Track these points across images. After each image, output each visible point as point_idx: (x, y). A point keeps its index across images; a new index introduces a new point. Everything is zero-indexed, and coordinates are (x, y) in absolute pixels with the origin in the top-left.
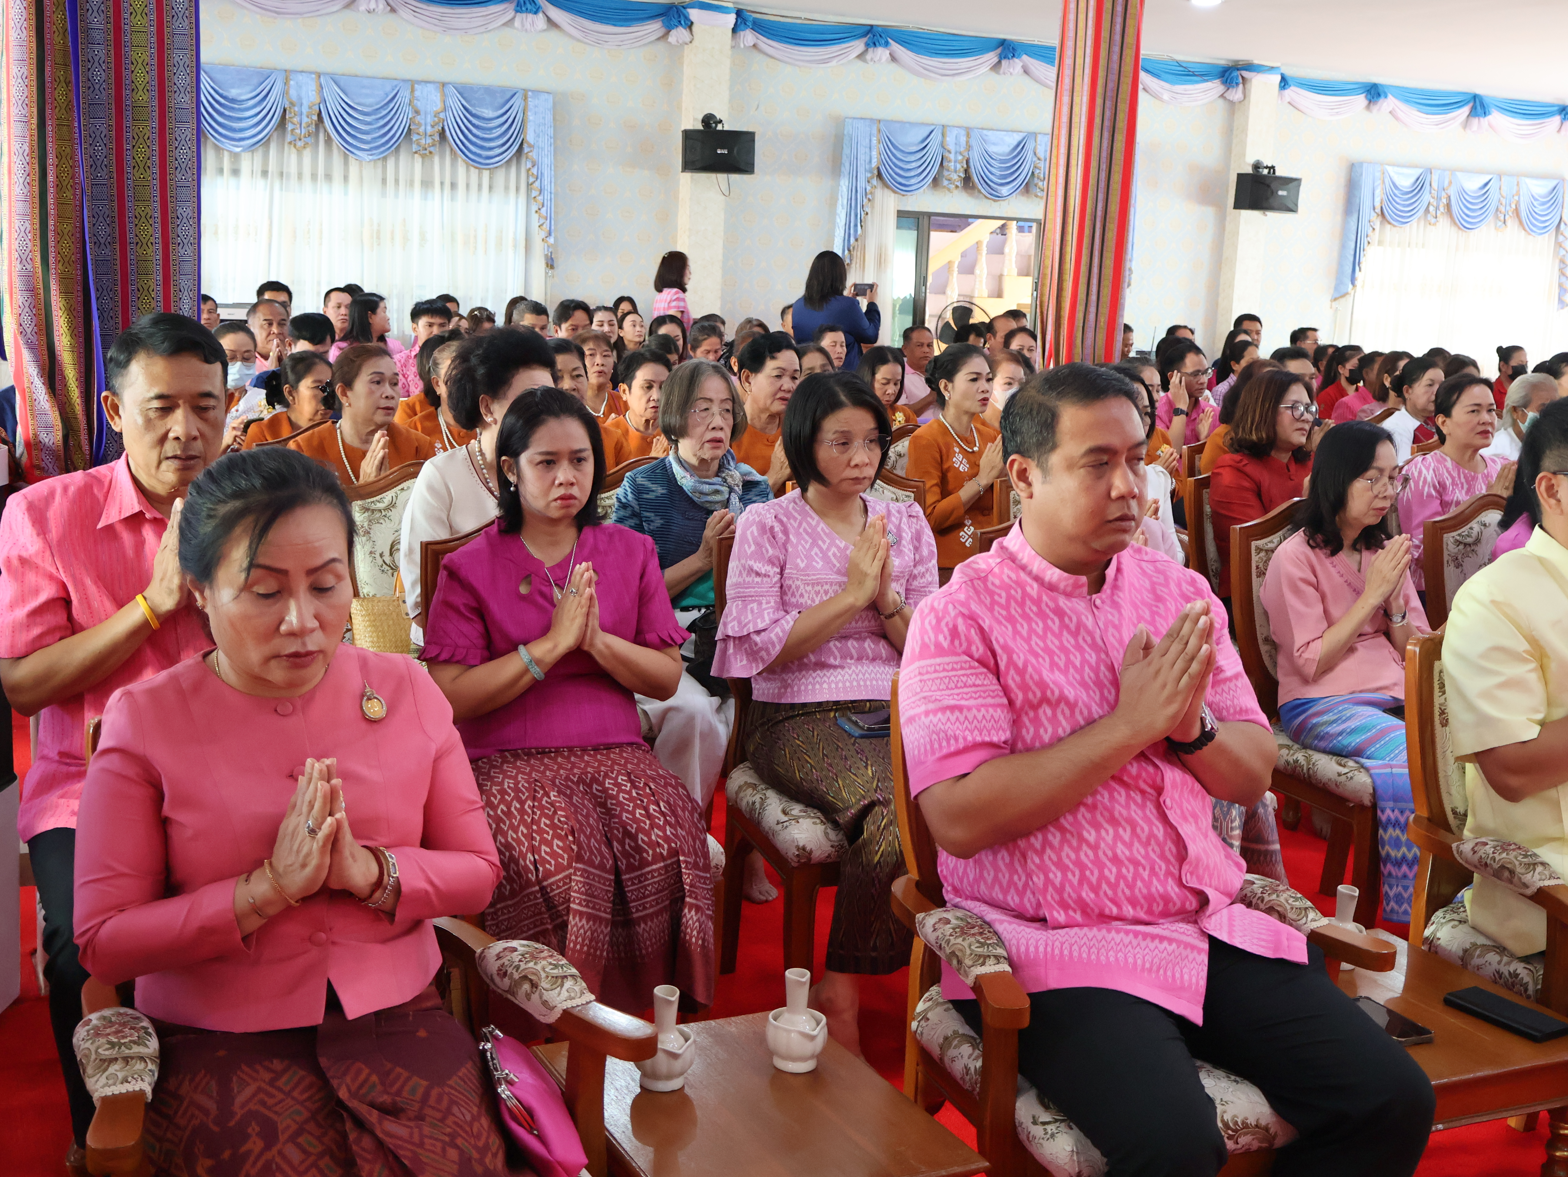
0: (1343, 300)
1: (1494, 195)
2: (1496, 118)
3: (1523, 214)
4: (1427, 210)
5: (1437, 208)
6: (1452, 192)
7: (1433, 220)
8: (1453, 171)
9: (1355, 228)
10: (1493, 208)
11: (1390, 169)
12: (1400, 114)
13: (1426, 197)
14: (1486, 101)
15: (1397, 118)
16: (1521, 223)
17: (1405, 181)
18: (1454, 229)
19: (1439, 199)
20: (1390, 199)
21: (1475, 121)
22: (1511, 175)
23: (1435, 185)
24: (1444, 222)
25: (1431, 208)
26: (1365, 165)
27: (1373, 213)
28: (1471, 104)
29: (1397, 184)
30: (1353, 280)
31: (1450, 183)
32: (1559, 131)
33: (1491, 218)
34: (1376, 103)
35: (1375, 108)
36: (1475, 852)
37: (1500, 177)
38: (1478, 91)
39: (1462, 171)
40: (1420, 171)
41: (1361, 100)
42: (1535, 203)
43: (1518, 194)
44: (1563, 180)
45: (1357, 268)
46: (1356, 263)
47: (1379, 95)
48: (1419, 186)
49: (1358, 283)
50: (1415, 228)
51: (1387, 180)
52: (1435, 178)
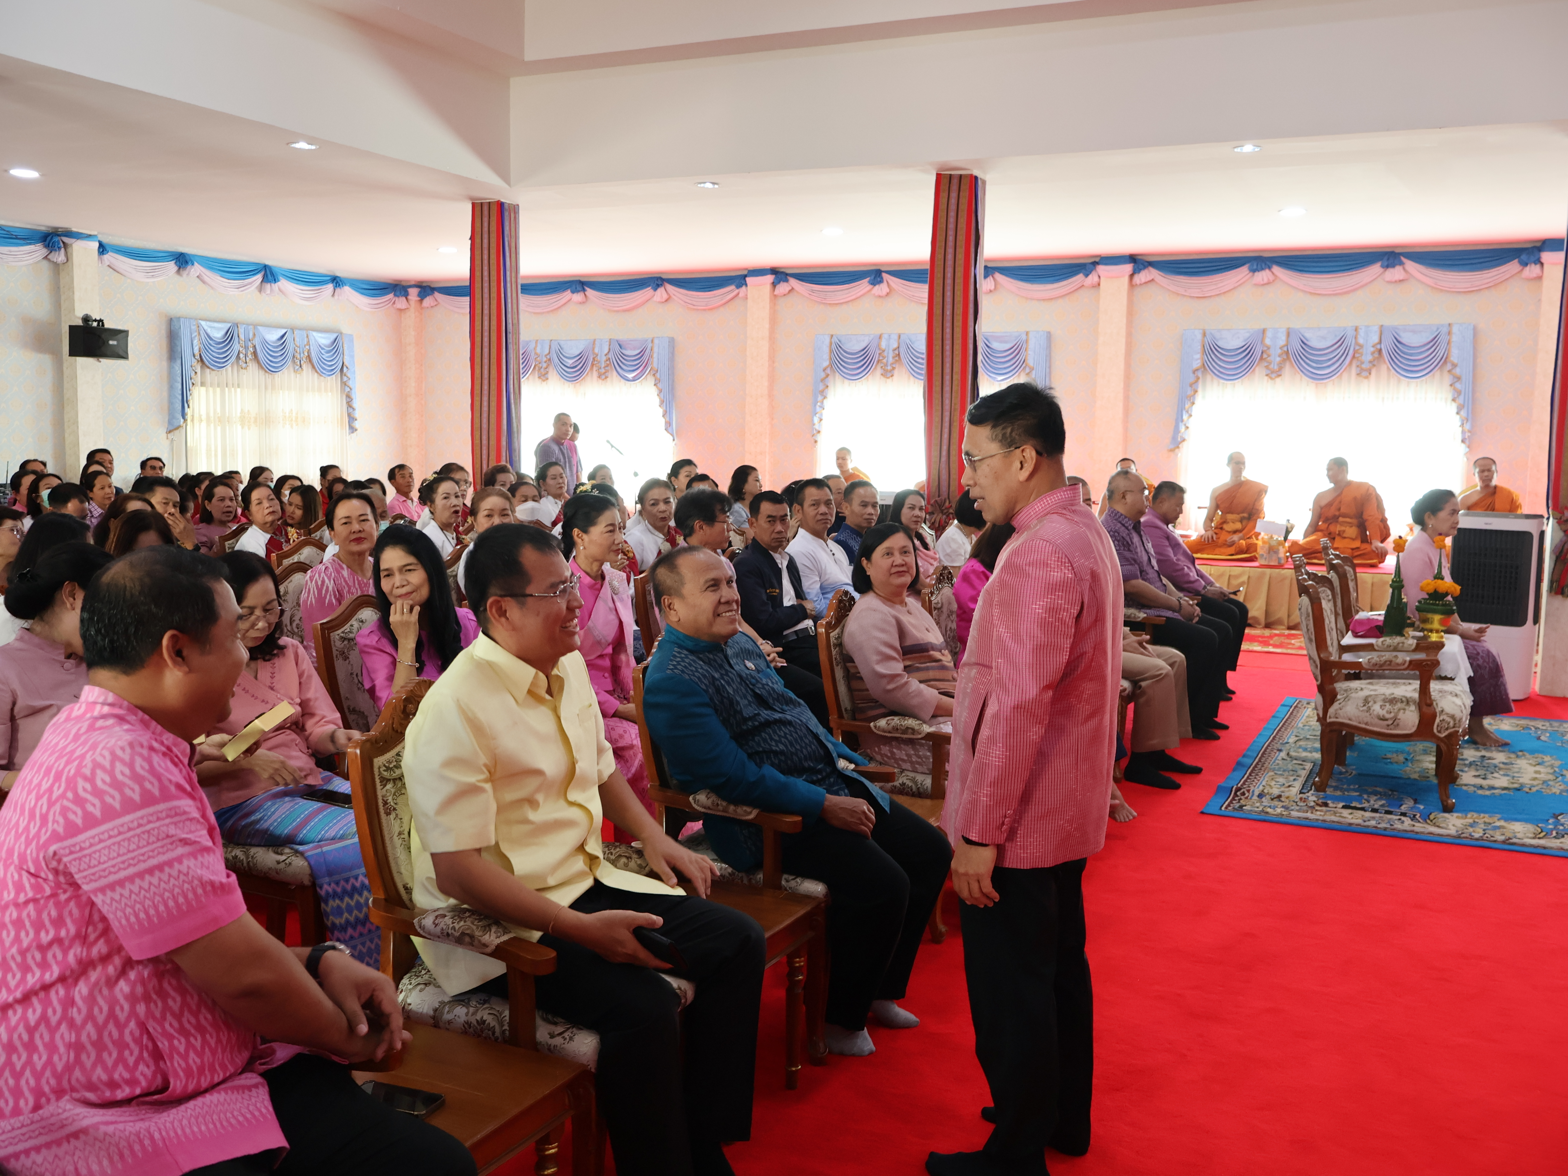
0: (177, 432)
1: (290, 345)
2: (284, 284)
3: (314, 360)
4: (238, 357)
5: (246, 356)
6: (257, 342)
7: (244, 365)
8: (255, 326)
9: (179, 372)
10: (290, 355)
11: (203, 323)
12: (206, 279)
13: (236, 347)
14: (274, 270)
15: (204, 282)
16: (313, 367)
17: (218, 334)
18: (262, 373)
19: (246, 348)
20: (206, 348)
21: (268, 286)
22: (300, 329)
23: (242, 337)
24: (253, 367)
25: (241, 356)
26: (182, 320)
27: (193, 359)
28: (263, 273)
29: (211, 335)
30: (184, 415)
31: (254, 335)
32: (333, 295)
33: (290, 363)
34: (185, 268)
35: (185, 273)
36: (436, 925)
37: (293, 330)
38: (267, 263)
39: (261, 326)
40: (229, 325)
41: (172, 266)
42: (323, 351)
43: (308, 343)
44: (341, 333)
45: (186, 405)
46: (184, 402)
47: (187, 262)
48: (229, 336)
49: (189, 417)
50: (229, 371)
51: (202, 332)
52: (241, 331)
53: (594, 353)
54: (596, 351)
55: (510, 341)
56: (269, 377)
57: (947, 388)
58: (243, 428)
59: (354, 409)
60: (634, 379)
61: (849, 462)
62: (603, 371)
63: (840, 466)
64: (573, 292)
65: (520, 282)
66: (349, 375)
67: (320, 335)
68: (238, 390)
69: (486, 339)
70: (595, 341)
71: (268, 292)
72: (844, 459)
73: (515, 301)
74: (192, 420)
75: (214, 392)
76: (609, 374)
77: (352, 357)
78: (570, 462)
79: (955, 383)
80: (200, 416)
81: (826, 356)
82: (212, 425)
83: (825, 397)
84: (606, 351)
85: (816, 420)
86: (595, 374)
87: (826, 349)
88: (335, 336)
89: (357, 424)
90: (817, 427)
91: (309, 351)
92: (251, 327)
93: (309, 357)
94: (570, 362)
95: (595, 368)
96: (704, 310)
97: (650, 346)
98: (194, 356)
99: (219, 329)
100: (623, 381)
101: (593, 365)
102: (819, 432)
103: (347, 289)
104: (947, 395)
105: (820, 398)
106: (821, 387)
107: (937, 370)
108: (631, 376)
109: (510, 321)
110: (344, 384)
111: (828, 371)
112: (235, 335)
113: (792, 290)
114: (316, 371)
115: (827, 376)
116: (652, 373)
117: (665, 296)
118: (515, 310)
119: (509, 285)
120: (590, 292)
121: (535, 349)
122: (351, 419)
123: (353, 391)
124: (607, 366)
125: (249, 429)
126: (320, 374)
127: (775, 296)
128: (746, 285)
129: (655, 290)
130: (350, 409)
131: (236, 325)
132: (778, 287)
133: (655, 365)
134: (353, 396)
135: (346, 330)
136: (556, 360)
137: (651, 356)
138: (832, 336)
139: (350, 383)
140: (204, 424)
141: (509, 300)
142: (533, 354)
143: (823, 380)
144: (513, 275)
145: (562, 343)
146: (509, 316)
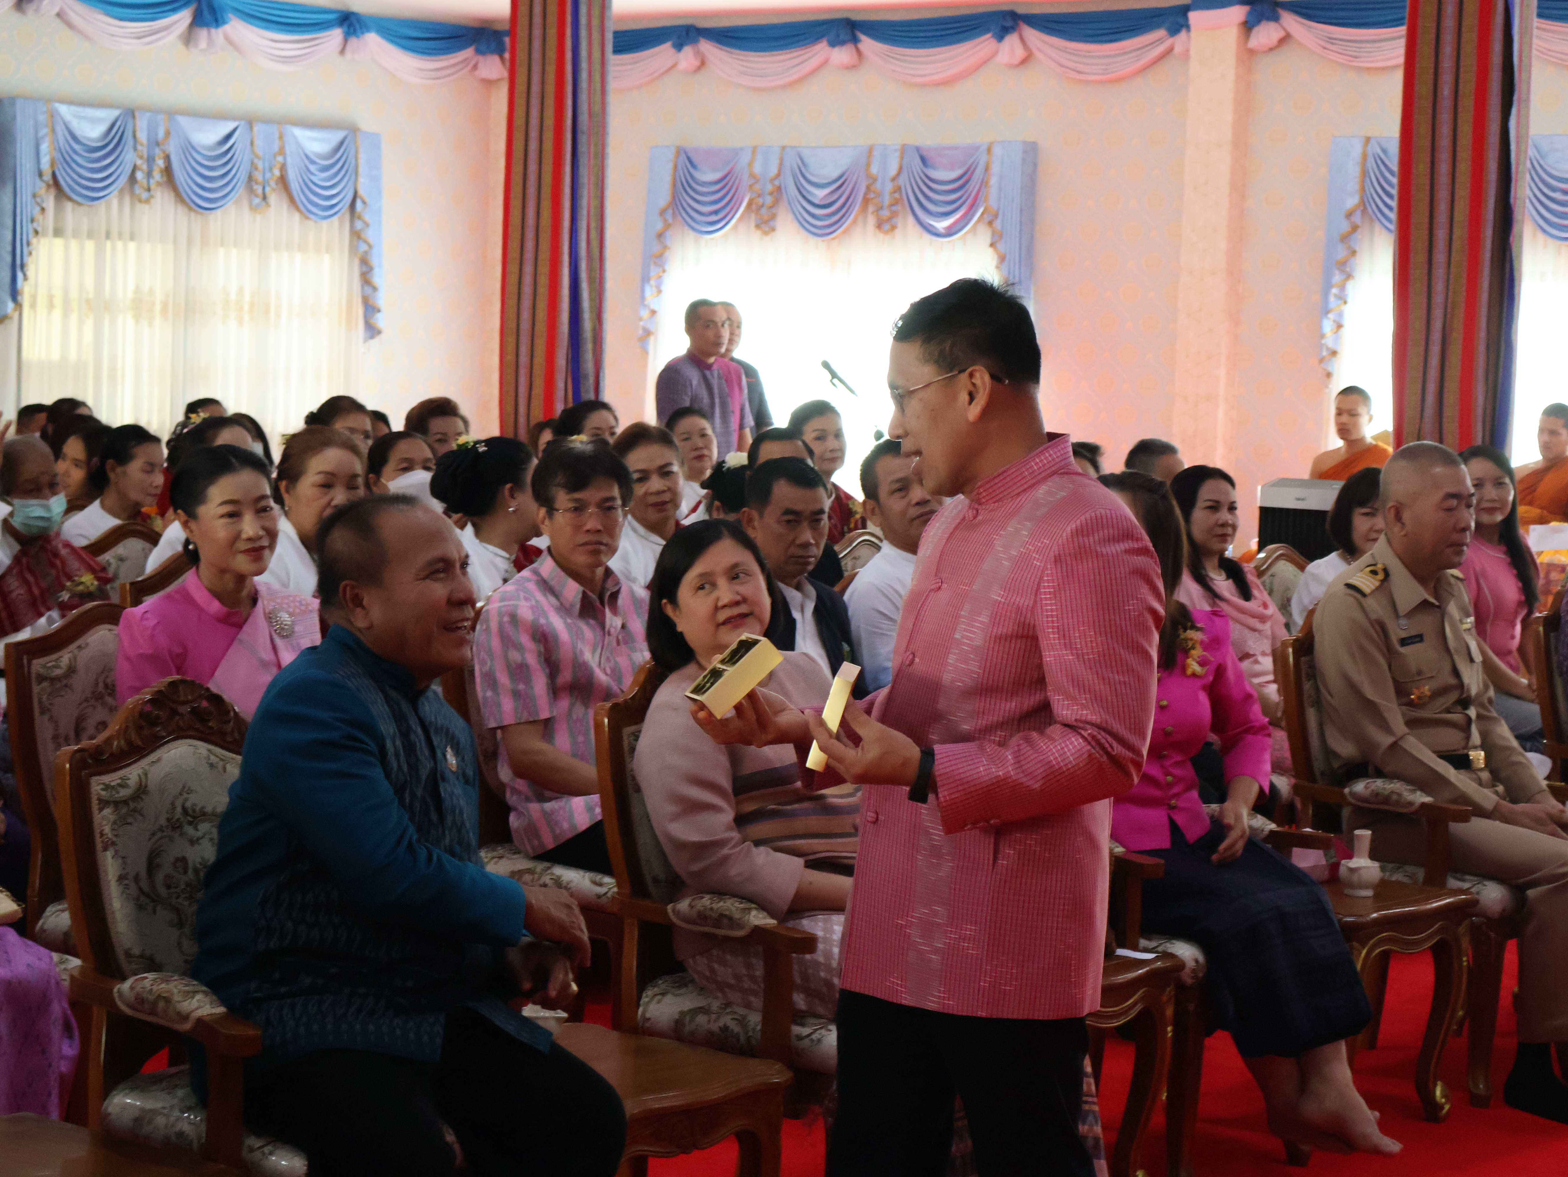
53: (869, 176)
54: (874, 170)
55: (582, 148)
56: (197, 221)
57: (1440, 257)
58: (137, 322)
59: (375, 289)
60: (950, 232)
61: (1364, 420)
62: (886, 213)
63: (1343, 431)
64: (833, 44)
65: (611, 27)
66: (367, 217)
67: (308, 133)
68: (132, 246)
69: (533, 146)
70: (870, 150)
71: (203, 44)
72: (1353, 414)
73: (597, 67)
74: (33, 306)
75: (82, 249)
76: (899, 221)
77: (376, 180)
78: (724, 405)
79: (1457, 244)
80: (51, 298)
81: (1353, 184)
82: (74, 318)
83: (1349, 276)
84: (893, 171)
85: (1328, 326)
86: (871, 220)
87: (1353, 170)
88: (339, 136)
89: (381, 321)
90: (1329, 341)
91: (283, 168)
92: (161, 118)
93: (283, 181)
94: (819, 194)
95: (871, 209)
96: (1101, 82)
97: (983, 159)
98: (40, 174)
99: (94, 121)
100: (927, 237)
101: (866, 201)
102: (1334, 353)
103: (372, 40)
104: (1439, 272)
105: (1337, 278)
106: (1341, 253)
107: (1420, 217)
108: (941, 225)
109: (583, 108)
110: (356, 235)
111: (1357, 218)
112: (128, 135)
113: (1286, 39)
114: (298, 209)
115: (1355, 228)
116: (987, 218)
117: (1020, 53)
118: (598, 86)
119: (583, 33)
120: (867, 44)
121: (750, 164)
122: (370, 309)
123: (374, 252)
124: (896, 202)
125: (151, 324)
126: (306, 215)
127: (1252, 52)
128: (1188, 27)
129: (1000, 38)
130: (368, 290)
131: (131, 113)
132: (1256, 30)
133: (993, 201)
134: (374, 261)
135: (367, 125)
136: (793, 191)
137: (984, 183)
138: (1368, 140)
139: (370, 235)
140: (57, 313)
141: (584, 65)
142: (745, 176)
143: (1345, 238)
144: (596, 12)
145: (806, 153)
146: (583, 97)
